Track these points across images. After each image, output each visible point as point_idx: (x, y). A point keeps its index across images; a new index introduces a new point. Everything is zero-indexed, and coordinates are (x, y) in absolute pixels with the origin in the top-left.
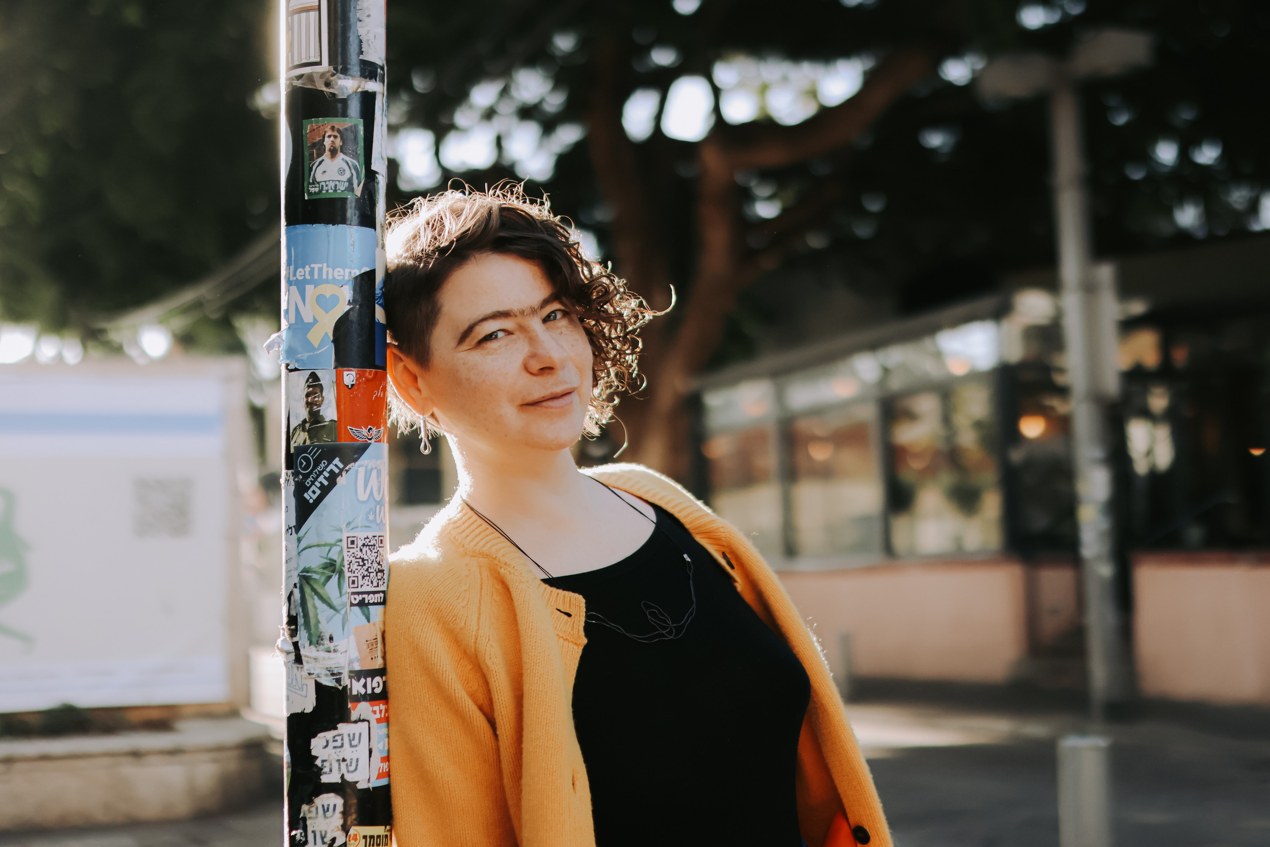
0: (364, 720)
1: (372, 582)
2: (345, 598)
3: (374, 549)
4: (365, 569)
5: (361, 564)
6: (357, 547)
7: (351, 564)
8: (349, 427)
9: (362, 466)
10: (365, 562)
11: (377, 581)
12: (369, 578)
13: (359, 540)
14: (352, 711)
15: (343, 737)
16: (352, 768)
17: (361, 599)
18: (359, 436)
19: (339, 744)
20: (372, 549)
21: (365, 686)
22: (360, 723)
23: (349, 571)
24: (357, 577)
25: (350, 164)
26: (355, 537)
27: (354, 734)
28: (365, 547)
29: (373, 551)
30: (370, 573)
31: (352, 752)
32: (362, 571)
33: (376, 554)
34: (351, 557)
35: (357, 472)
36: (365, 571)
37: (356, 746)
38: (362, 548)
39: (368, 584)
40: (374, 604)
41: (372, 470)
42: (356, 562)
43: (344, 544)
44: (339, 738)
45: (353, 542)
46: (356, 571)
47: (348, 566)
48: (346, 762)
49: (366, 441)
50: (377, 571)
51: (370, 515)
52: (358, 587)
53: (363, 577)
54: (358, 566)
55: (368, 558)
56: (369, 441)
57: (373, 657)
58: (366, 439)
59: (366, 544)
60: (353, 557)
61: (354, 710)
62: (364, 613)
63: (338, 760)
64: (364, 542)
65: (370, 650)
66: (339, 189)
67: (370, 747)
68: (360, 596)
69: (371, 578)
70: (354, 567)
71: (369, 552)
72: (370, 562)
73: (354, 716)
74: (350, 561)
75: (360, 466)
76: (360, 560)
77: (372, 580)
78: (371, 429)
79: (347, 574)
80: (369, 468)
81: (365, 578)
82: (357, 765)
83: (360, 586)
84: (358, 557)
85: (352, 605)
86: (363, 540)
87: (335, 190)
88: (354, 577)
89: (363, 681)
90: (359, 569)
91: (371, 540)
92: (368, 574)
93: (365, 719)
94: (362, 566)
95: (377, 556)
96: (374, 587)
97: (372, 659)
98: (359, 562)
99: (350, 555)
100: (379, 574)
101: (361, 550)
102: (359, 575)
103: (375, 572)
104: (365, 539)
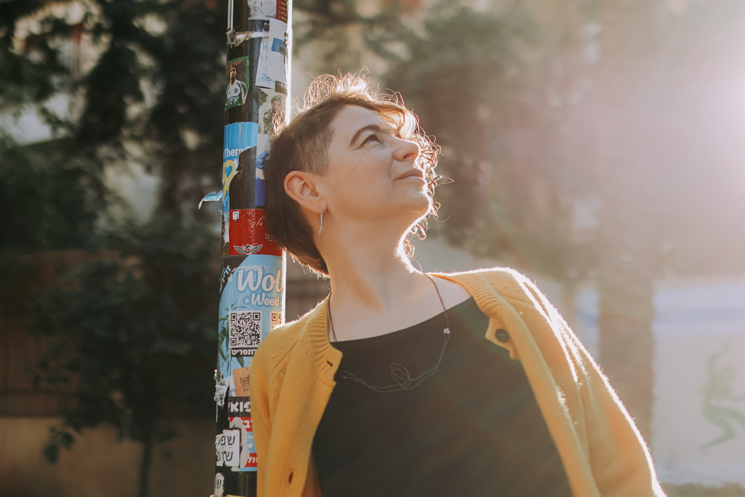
0: (237, 429)
1: (246, 342)
2: (229, 352)
3: (249, 321)
4: (241, 334)
5: (239, 330)
6: (236, 320)
7: (233, 331)
8: (234, 246)
9: (242, 269)
10: (242, 329)
11: (251, 341)
12: (243, 339)
13: (238, 316)
14: (230, 422)
15: (225, 438)
16: (229, 458)
17: (238, 352)
18: (240, 251)
19: (223, 442)
20: (247, 321)
21: (238, 407)
22: (234, 431)
23: (231, 335)
24: (236, 338)
25: (240, 85)
26: (235, 314)
27: (231, 437)
28: (241, 320)
29: (248, 322)
30: (245, 336)
31: (229, 448)
32: (239, 334)
33: (251, 324)
34: (233, 326)
35: (238, 273)
36: (241, 335)
37: (231, 444)
38: (239, 320)
39: (243, 343)
40: (247, 356)
41: (248, 271)
42: (236, 329)
43: (229, 318)
44: (223, 439)
45: (234, 317)
46: (235, 335)
47: (231, 332)
48: (226, 454)
49: (245, 254)
50: (251, 334)
51: (246, 299)
52: (236, 345)
53: (240, 339)
54: (236, 331)
55: (243, 327)
56: (247, 254)
57: (246, 389)
58: (245, 253)
59: (242, 318)
60: (234, 326)
61: (231, 421)
62: (239, 361)
63: (223, 453)
64: (241, 317)
65: (243, 384)
66: (235, 102)
67: (241, 445)
68: (237, 350)
69: (245, 339)
70: (234, 332)
71: (244, 323)
72: (245, 329)
73: (231, 425)
74: (232, 329)
75: (239, 270)
76: (238, 328)
77: (246, 340)
78: (248, 246)
79: (231, 337)
80: (246, 270)
81: (241, 339)
82: (232, 456)
83: (237, 344)
84: (237, 326)
85: (232, 356)
86: (241, 315)
87: (233, 103)
88: (234, 338)
89: (237, 404)
90: (237, 334)
91: (247, 315)
92: (243, 337)
93: (238, 427)
94: (239, 332)
95: (252, 325)
96: (248, 345)
97: (244, 390)
98: (237, 329)
99: (232, 325)
100: (252, 337)
101: (239, 322)
102: (237, 337)
103: (249, 336)
104: (242, 315)
